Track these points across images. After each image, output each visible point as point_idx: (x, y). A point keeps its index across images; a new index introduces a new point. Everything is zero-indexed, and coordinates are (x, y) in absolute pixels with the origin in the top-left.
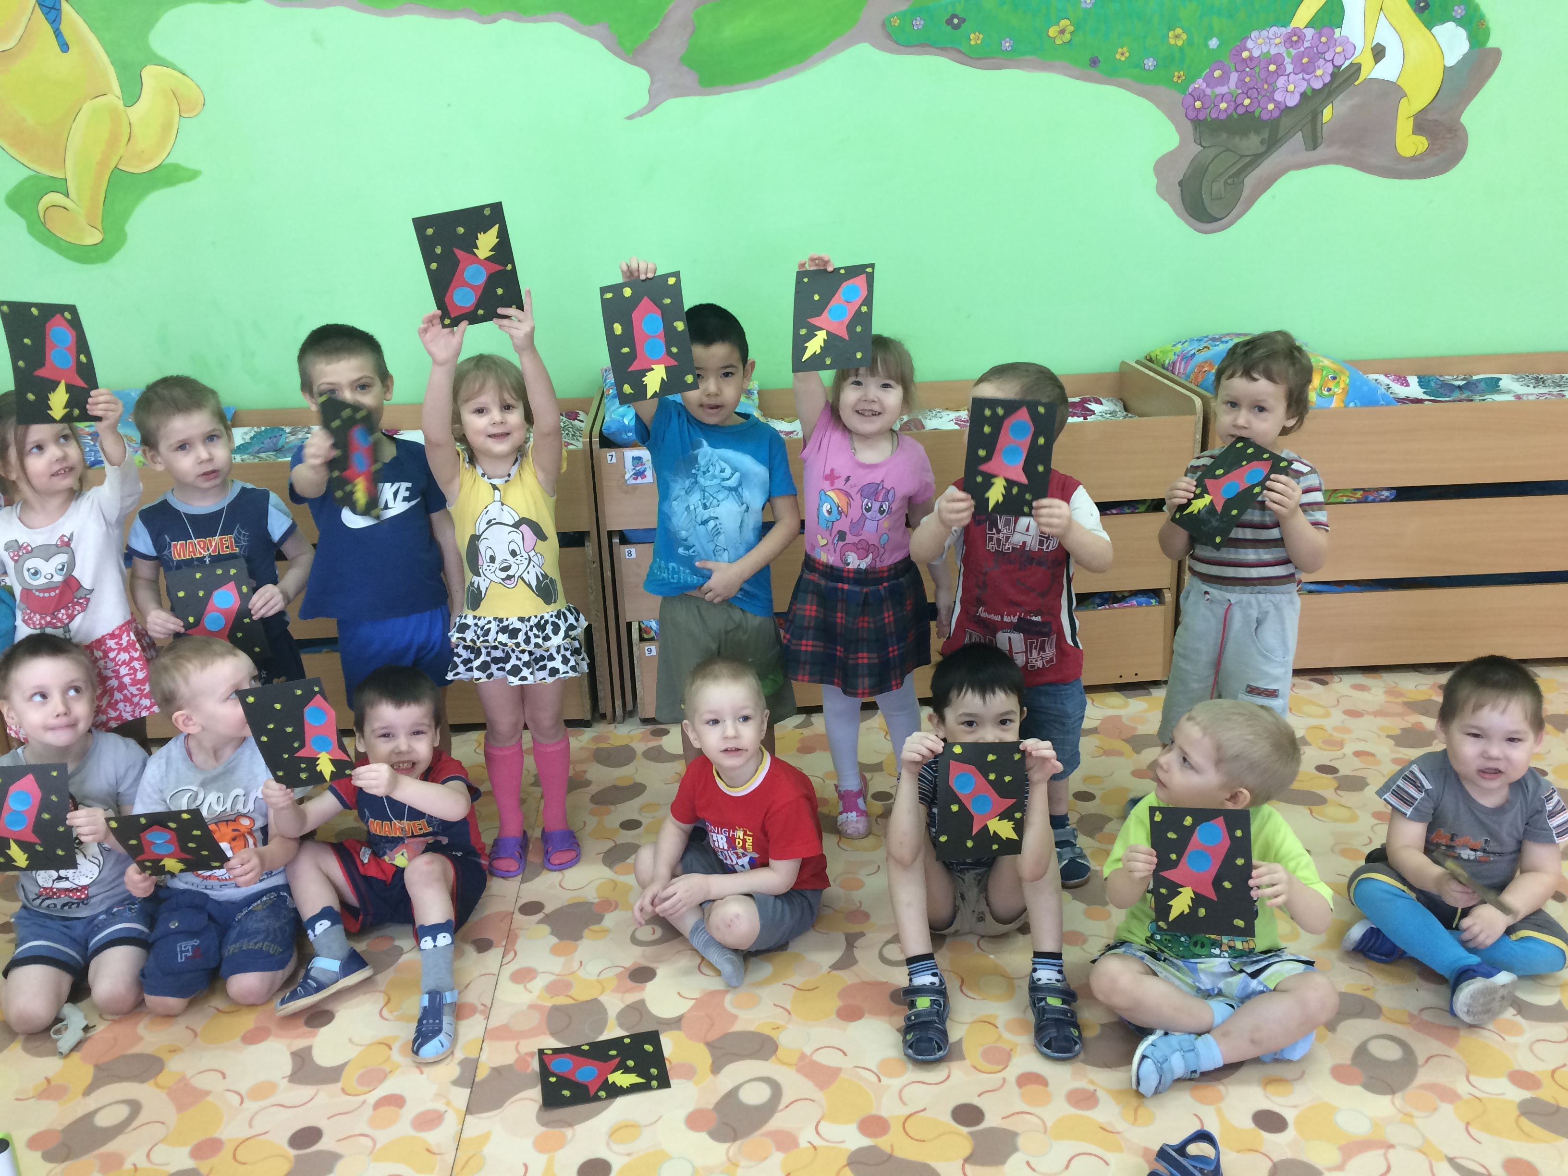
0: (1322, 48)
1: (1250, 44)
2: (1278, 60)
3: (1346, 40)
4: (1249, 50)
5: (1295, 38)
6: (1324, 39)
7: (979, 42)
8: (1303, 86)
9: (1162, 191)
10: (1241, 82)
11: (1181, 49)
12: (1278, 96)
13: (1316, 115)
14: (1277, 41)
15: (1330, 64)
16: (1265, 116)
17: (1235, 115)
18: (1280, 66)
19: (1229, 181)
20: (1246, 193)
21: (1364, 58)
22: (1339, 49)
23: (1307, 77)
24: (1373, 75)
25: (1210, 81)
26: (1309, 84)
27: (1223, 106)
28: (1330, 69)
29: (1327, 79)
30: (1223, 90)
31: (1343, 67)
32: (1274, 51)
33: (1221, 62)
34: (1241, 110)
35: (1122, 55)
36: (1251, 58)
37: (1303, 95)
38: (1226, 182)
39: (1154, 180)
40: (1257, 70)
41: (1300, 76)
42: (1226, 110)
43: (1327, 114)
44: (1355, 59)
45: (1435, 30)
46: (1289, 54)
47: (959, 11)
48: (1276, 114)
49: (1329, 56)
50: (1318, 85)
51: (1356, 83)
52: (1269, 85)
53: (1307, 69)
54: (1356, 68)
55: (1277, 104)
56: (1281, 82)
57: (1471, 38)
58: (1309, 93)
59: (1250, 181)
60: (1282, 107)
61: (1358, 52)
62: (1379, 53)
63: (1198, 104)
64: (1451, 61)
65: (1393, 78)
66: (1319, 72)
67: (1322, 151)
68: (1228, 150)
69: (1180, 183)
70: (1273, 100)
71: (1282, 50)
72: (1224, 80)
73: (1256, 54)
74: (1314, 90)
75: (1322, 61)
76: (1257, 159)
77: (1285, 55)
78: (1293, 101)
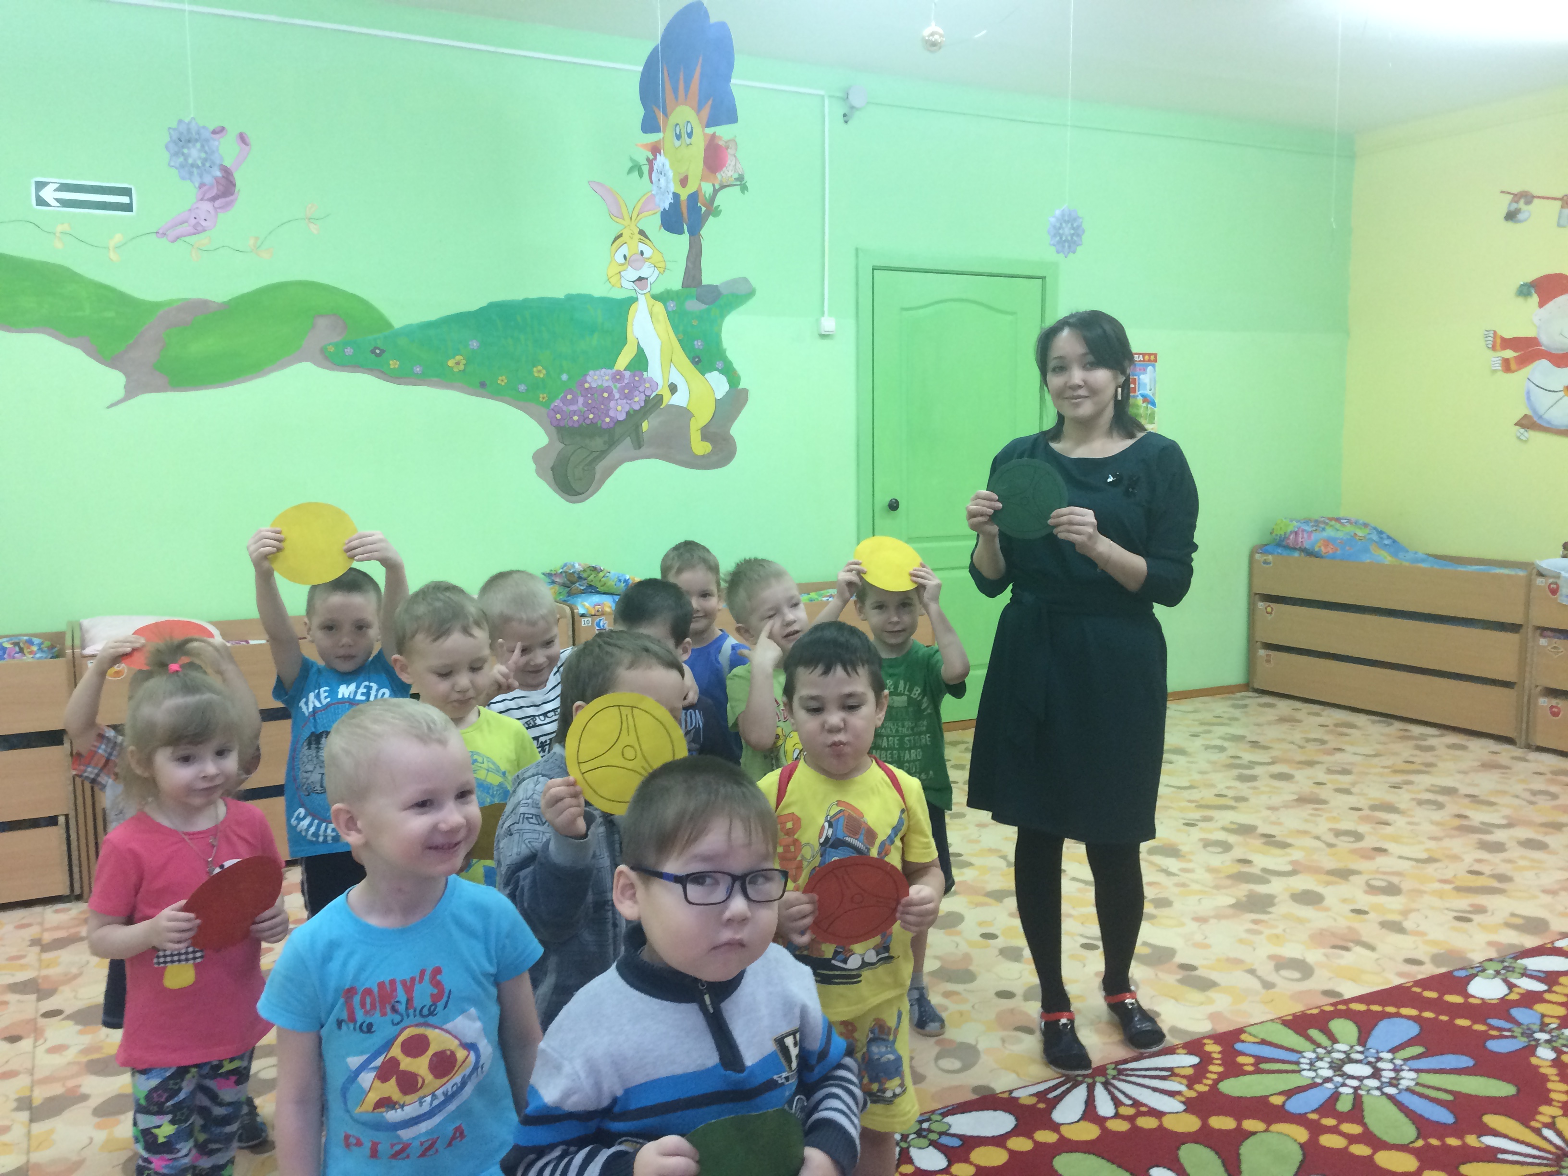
0: (637, 384)
1: (589, 379)
2: (608, 389)
3: (651, 380)
4: (588, 383)
5: (618, 377)
6: (637, 378)
7: (397, 366)
8: (627, 408)
9: (540, 472)
10: (586, 404)
11: (543, 380)
12: (612, 413)
13: (638, 426)
14: (607, 378)
15: (643, 394)
16: (605, 426)
17: (584, 424)
18: (611, 394)
19: (586, 468)
20: (598, 476)
21: (666, 393)
22: (647, 385)
23: (629, 402)
24: (672, 402)
25: (564, 400)
26: (631, 406)
27: (576, 418)
28: (643, 397)
29: (642, 404)
30: (573, 408)
31: (652, 397)
32: (606, 384)
33: (570, 389)
34: (588, 422)
35: (502, 380)
36: (591, 388)
37: (628, 413)
38: (583, 469)
39: (534, 466)
40: (596, 395)
41: (625, 401)
42: (577, 421)
43: (645, 426)
44: (657, 392)
45: (707, 375)
46: (615, 386)
47: (380, 344)
48: (611, 425)
49: (641, 389)
50: (637, 407)
51: (662, 407)
52: (605, 405)
53: (628, 397)
54: (660, 398)
55: (611, 418)
56: (612, 404)
57: (730, 382)
58: (632, 412)
59: (600, 468)
60: (615, 421)
61: (660, 388)
63: (558, 416)
64: (720, 395)
66: (636, 399)
67: (644, 450)
68: (582, 447)
69: (552, 469)
70: (608, 416)
71: (610, 383)
72: (574, 401)
73: (594, 385)
74: (635, 411)
75: (637, 392)
76: (603, 454)
77: (613, 387)
78: (622, 417)
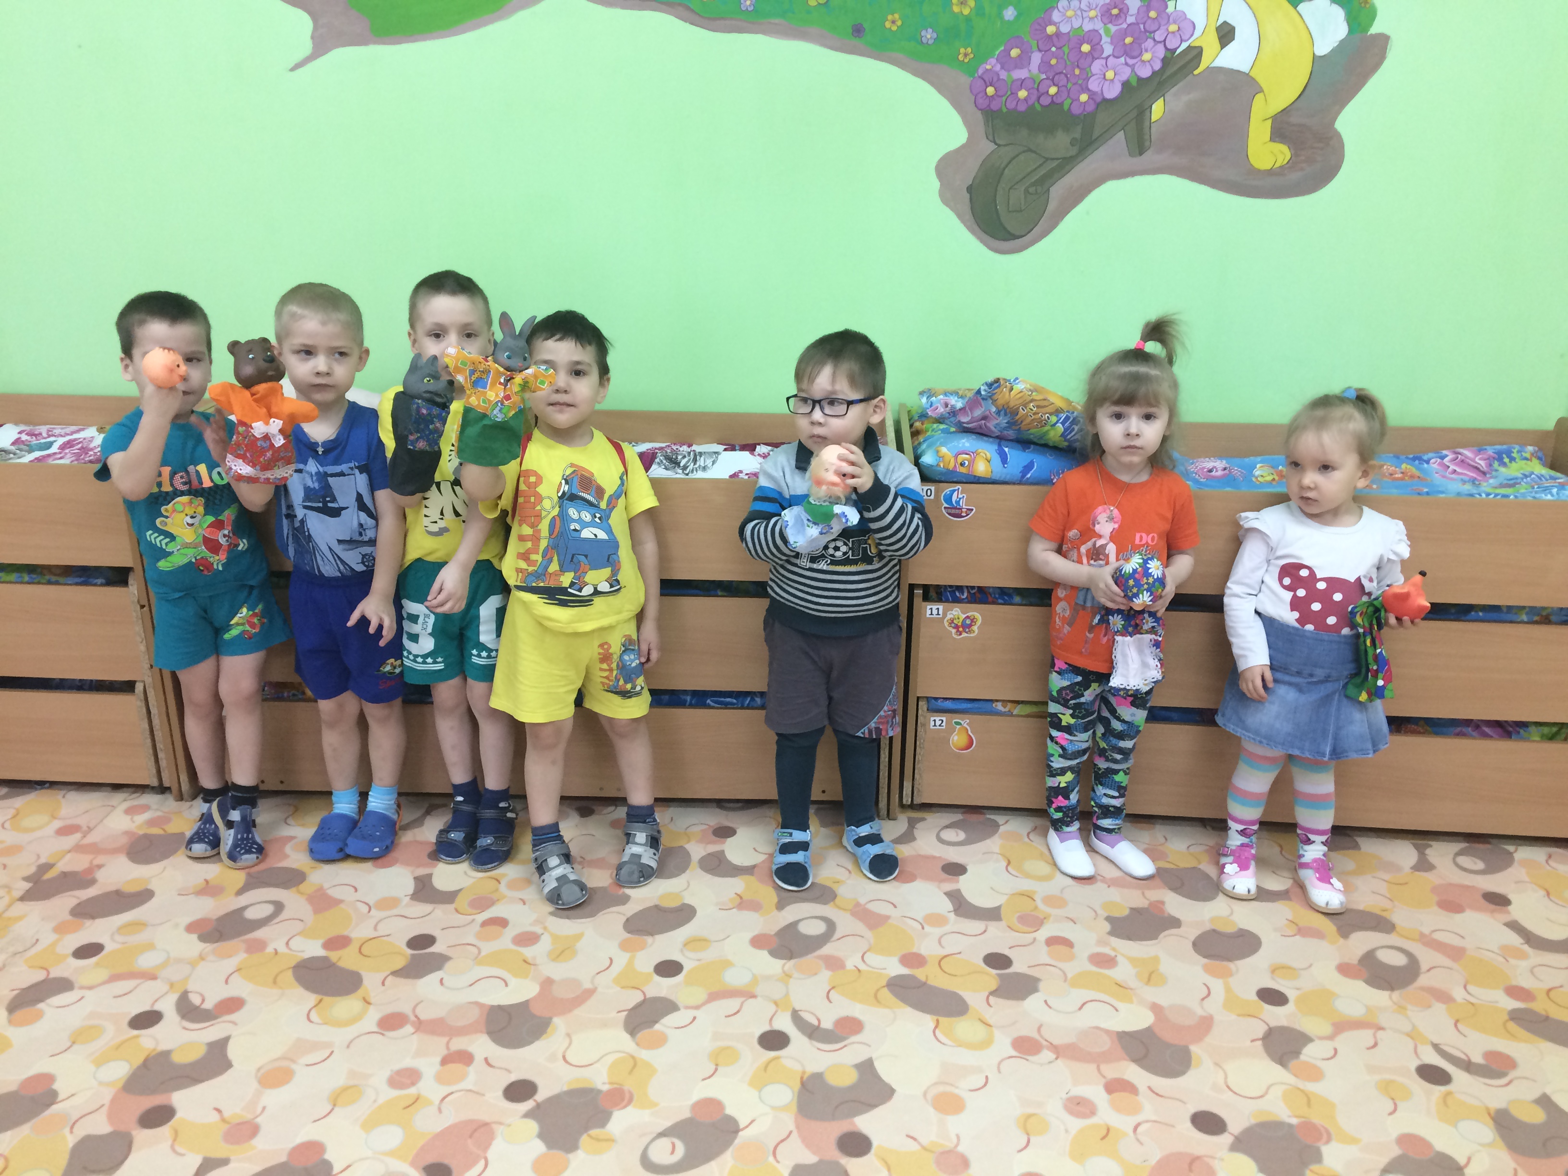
0: (1151, 26)
1: (1056, 16)
2: (1093, 38)
3: (1182, 17)
4: (1055, 24)
5: (1115, 12)
6: (1153, 14)
8: (1126, 74)
9: (947, 197)
10: (1045, 66)
11: (968, 19)
12: (1093, 85)
13: (1143, 111)
14: (1092, 13)
15: (1161, 46)
16: (1076, 110)
17: (1037, 106)
18: (1096, 46)
19: (1032, 190)
20: (1052, 206)
21: (1209, 42)
22: (1173, 28)
23: (1131, 62)
24: (1219, 63)
25: (1004, 60)
26: (1133, 70)
27: (1023, 94)
28: (1161, 52)
29: (1157, 66)
30: (1021, 74)
31: (1178, 51)
32: (1088, 27)
33: (1019, 37)
34: (1045, 101)
35: (893, 22)
36: (1058, 34)
37: (1126, 85)
38: (1026, 191)
39: (937, 184)
40: (1066, 49)
41: (1122, 60)
42: (1026, 99)
43: (1157, 110)
44: (1194, 41)
45: (1302, 7)
46: (1107, 31)
48: (1091, 107)
49: (1159, 36)
50: (1145, 73)
51: (1196, 72)
52: (1081, 69)
53: (1131, 52)
54: (1196, 54)
55: (1092, 95)
56: (1097, 66)
57: (1351, 20)
58: (1134, 82)
59: (1057, 191)
60: (1099, 99)
61: (1197, 33)
62: (1226, 34)
63: (990, 91)
64: (1323, 48)
65: (1245, 68)
66: (1147, 56)
67: (1149, 156)
68: (1030, 150)
69: (970, 189)
70: (1086, 90)
71: (1098, 25)
72: (1023, 61)
73: (1065, 29)
74: (1140, 79)
75: (1149, 43)
76: (1066, 164)
77: (1102, 32)
78: (1112, 92)
